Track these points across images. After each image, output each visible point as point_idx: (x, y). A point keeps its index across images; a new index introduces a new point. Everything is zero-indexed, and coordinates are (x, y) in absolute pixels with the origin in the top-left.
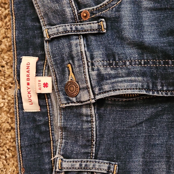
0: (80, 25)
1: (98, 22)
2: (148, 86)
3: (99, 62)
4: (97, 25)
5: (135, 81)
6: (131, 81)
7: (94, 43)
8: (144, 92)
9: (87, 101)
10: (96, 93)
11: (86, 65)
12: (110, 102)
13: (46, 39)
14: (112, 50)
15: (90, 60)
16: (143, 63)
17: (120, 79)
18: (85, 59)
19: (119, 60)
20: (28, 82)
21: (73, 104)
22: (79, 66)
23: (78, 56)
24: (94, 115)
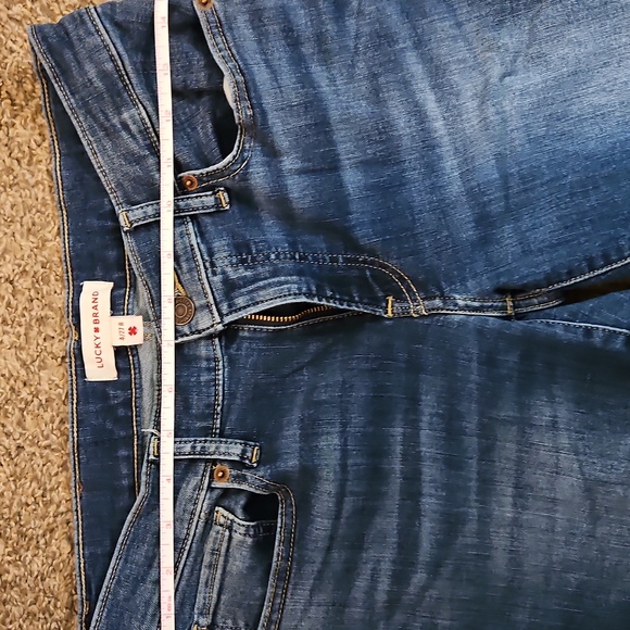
0: (182, 199)
1: (214, 194)
2: (309, 289)
3: (223, 259)
4: (212, 198)
5: (286, 282)
6: (281, 283)
7: (210, 228)
8: (303, 299)
9: (208, 328)
10: (224, 312)
11: (202, 267)
12: (246, 334)
13: (125, 229)
14: (244, 237)
15: (207, 258)
16: (297, 257)
17: (261, 283)
18: (199, 257)
19: (258, 251)
20: (96, 326)
21: (185, 339)
22: (190, 270)
23: (186, 253)
24: (220, 358)
